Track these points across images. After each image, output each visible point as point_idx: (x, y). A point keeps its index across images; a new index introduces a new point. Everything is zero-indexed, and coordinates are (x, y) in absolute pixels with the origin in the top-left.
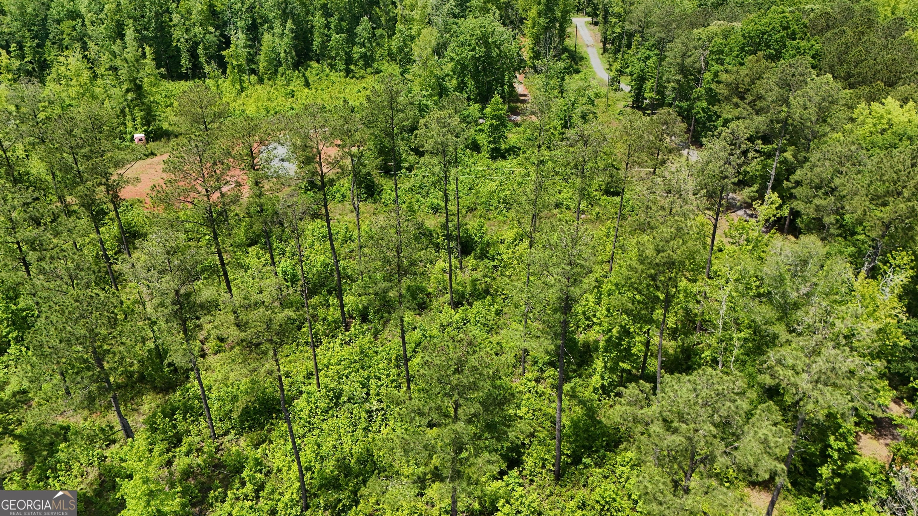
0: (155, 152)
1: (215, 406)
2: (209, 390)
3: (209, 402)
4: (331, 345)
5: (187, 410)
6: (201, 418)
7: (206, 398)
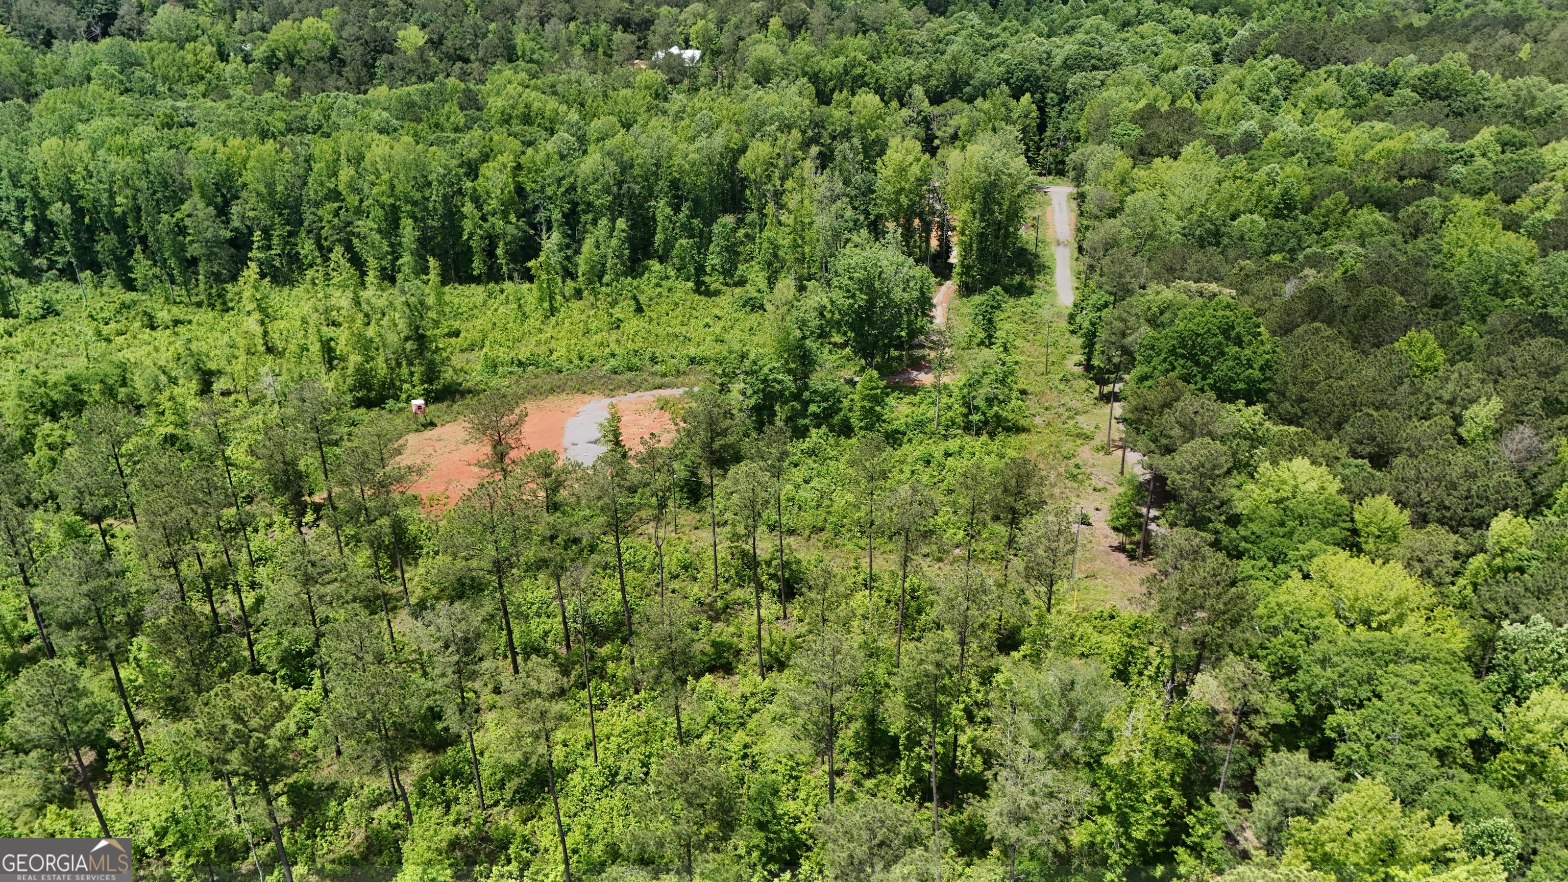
0: (436, 420)
1: (485, 774)
2: (482, 754)
3: (481, 768)
4: (616, 711)
5: (457, 775)
6: (471, 786)
7: (477, 762)
